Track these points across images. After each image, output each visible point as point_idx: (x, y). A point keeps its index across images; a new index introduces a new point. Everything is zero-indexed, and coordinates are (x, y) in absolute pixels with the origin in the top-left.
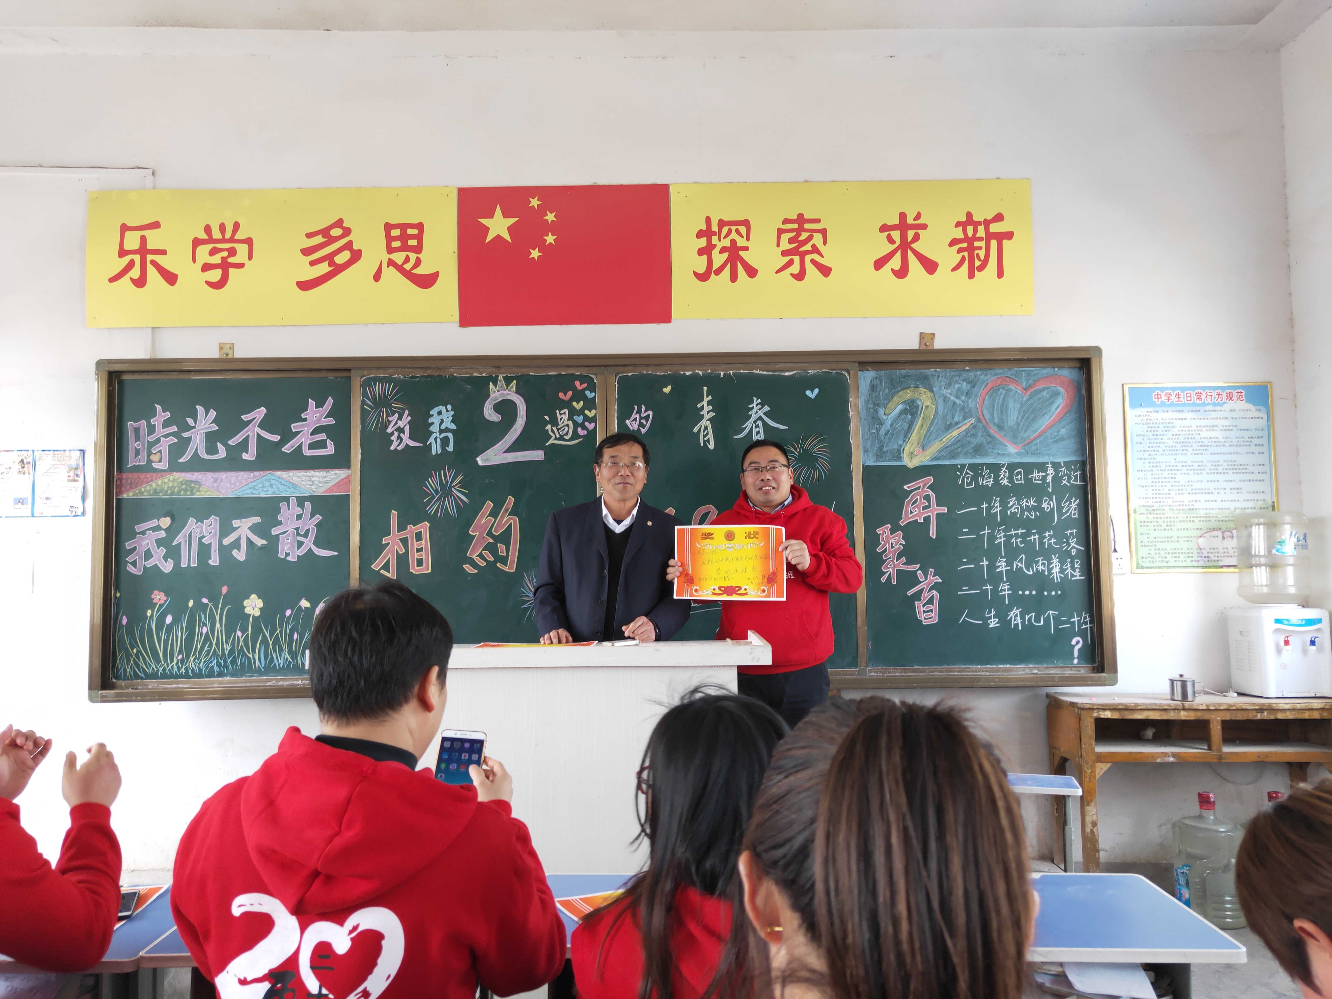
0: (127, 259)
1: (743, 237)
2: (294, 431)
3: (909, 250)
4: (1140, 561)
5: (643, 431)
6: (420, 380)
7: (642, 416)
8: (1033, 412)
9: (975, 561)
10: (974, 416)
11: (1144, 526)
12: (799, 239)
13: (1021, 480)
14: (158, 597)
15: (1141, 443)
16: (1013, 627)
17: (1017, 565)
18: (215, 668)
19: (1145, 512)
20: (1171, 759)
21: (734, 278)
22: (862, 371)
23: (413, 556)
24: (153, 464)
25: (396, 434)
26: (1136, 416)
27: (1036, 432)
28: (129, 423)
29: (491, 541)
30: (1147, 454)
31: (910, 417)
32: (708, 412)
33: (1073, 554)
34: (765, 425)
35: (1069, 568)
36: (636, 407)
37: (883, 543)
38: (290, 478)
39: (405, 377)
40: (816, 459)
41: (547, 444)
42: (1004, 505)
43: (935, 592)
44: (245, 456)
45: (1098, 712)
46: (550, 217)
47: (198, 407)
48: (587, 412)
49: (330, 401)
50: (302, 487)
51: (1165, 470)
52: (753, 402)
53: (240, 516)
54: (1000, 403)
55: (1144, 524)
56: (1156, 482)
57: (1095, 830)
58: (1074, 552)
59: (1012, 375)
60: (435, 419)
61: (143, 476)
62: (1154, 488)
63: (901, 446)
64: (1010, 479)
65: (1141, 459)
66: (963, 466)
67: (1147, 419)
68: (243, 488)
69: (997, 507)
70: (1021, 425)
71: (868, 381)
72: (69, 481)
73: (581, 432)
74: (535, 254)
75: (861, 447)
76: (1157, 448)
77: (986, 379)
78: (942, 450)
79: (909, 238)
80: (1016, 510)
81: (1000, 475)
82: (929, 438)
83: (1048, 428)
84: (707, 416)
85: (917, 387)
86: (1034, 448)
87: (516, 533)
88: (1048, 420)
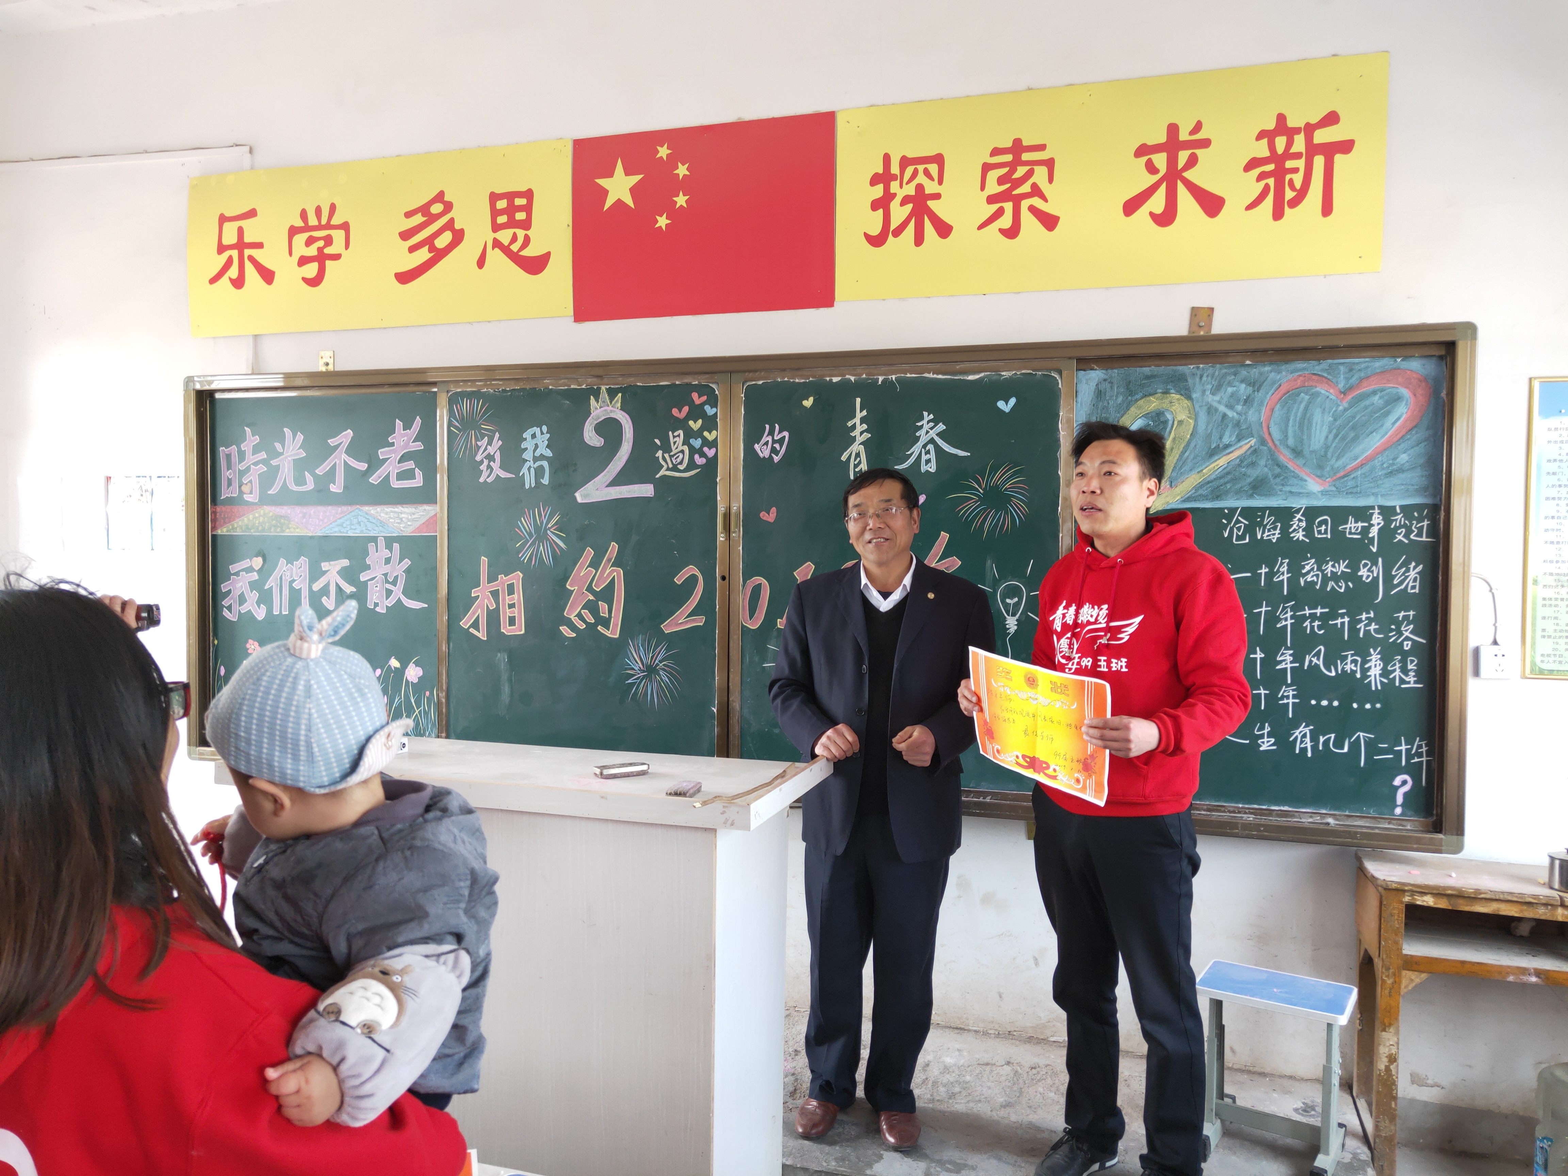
0: (226, 256)
1: (932, 179)
2: (381, 458)
3: (1179, 182)
4: (1538, 660)
6: (511, 394)
7: (776, 438)
8: (1353, 428)
10: (1255, 435)
11: (1551, 605)
12: (1014, 176)
13: (1326, 532)
14: (253, 647)
15: (1554, 474)
16: (1297, 751)
17: (1311, 661)
19: (1554, 584)
20: (1534, 979)
21: (919, 240)
22: (1084, 370)
23: (505, 613)
24: (245, 496)
25: (486, 462)
26: (1549, 429)
27: (1356, 459)
28: (221, 448)
29: (591, 597)
30: (1563, 490)
32: (862, 433)
33: (1406, 648)
34: (938, 450)
35: (1398, 670)
36: (767, 426)
38: (377, 514)
39: (495, 391)
40: (1008, 499)
41: (657, 476)
42: (1296, 571)
44: (333, 488)
45: (1412, 895)
46: (682, 170)
47: (285, 430)
48: (706, 434)
49: (418, 421)
50: (390, 525)
52: (922, 418)
53: (330, 558)
54: (1299, 414)
55: (1550, 602)
57: (1392, 1067)
58: (1407, 645)
59: (1322, 370)
60: (528, 444)
61: (235, 509)
64: (1308, 531)
65: (1554, 499)
66: (1233, 511)
68: (331, 526)
69: (1283, 574)
70: (1331, 450)
71: (1093, 385)
73: (699, 460)
74: (662, 222)
77: (1278, 377)
78: (1200, 486)
79: (1181, 164)
80: (1315, 579)
81: (1292, 525)
82: (1181, 468)
83: (1377, 455)
84: (860, 439)
85: (1166, 392)
86: (1350, 484)
87: (619, 590)
88: (1379, 440)
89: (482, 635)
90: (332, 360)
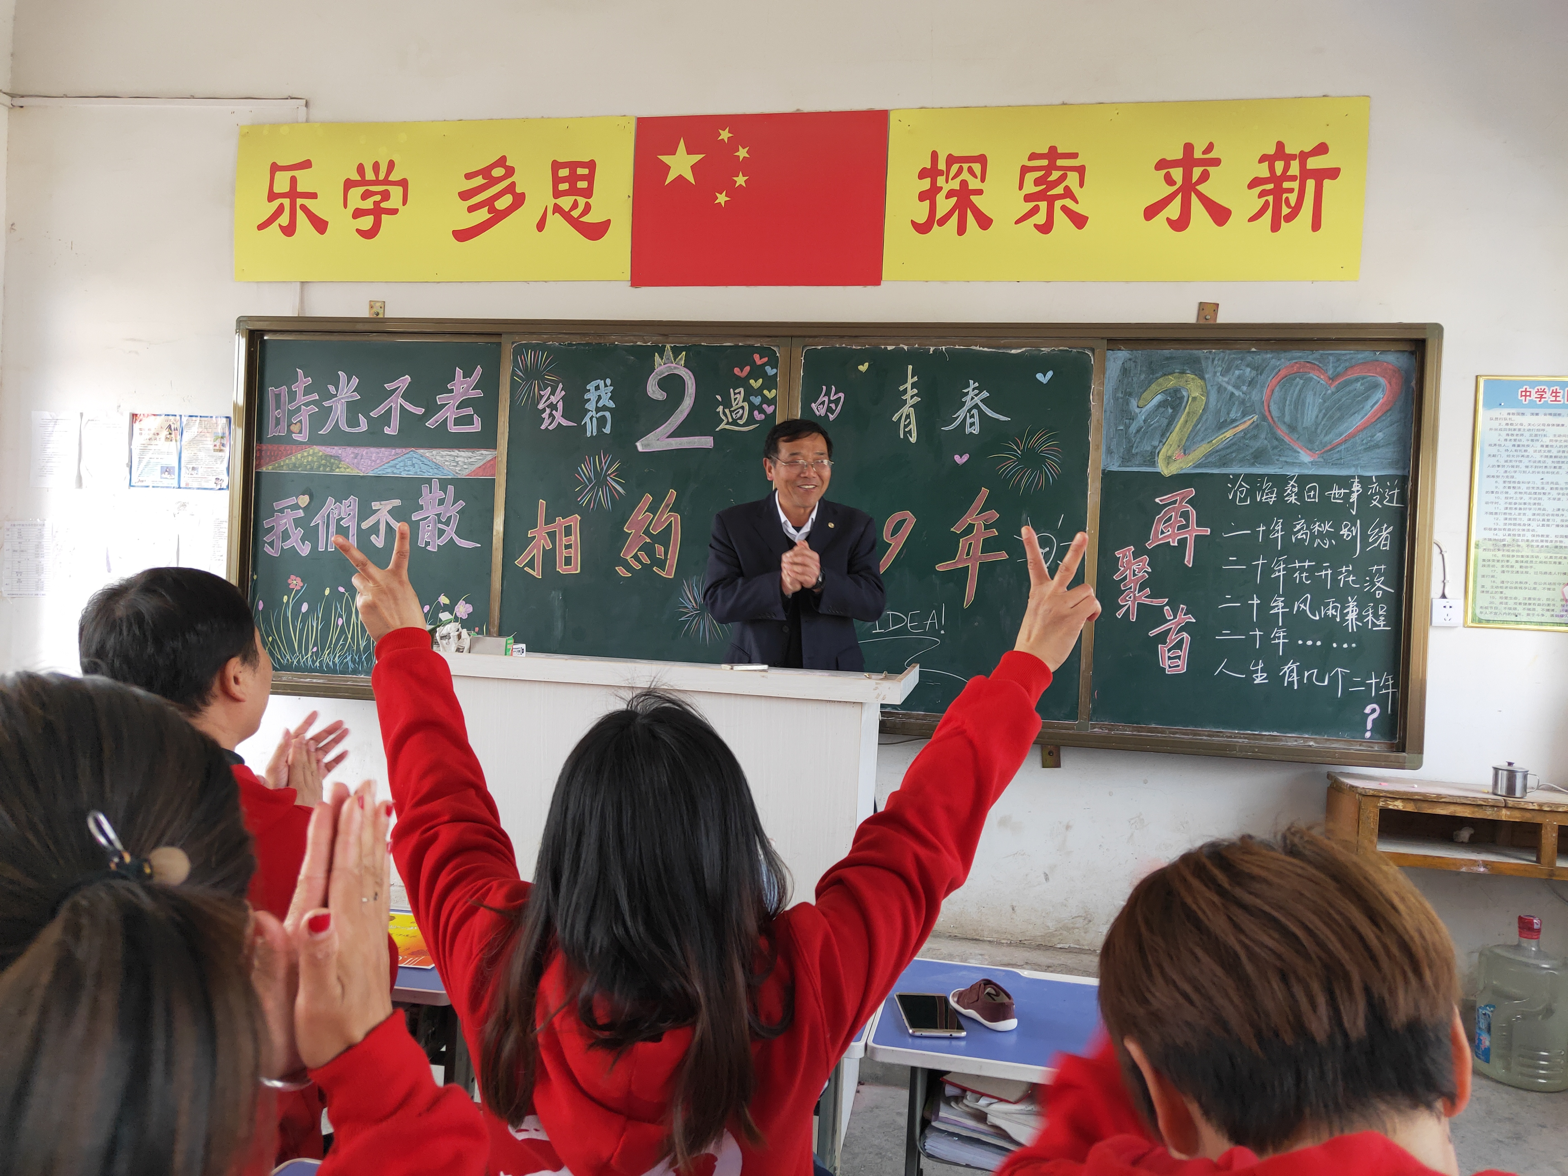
0: (276, 203)
1: (976, 177)
2: (439, 403)
3: (1193, 193)
4: (1478, 611)
5: (832, 417)
6: (577, 348)
7: (831, 399)
8: (1339, 409)
9: (1244, 598)
10: (1257, 411)
11: (1489, 566)
12: (1049, 179)
13: (1314, 497)
14: (295, 582)
15: (1494, 456)
16: (1286, 685)
17: (1299, 607)
18: (350, 663)
19: (1492, 548)
20: (1482, 869)
21: (962, 229)
22: (1112, 350)
23: (561, 553)
24: (293, 435)
25: (548, 411)
26: (1491, 419)
27: (1341, 435)
28: (270, 388)
29: (648, 540)
30: (1501, 470)
31: (1170, 411)
32: (912, 397)
33: (1378, 597)
35: (1371, 615)
36: (824, 387)
37: (1122, 569)
38: (433, 457)
39: (560, 344)
40: (1043, 460)
41: (717, 429)
42: (1288, 530)
43: (1185, 635)
44: (387, 430)
45: (1385, 801)
46: (742, 153)
47: (340, 373)
48: (766, 392)
49: (479, 370)
50: (446, 467)
51: (1526, 493)
52: (968, 386)
53: (380, 499)
54: (1295, 396)
55: (1488, 563)
56: (1511, 508)
58: (1379, 594)
59: (1316, 359)
60: (592, 395)
61: (282, 448)
62: (1508, 516)
63: (1155, 448)
64: (1300, 495)
65: (1493, 476)
66: (1237, 476)
67: (1507, 424)
68: (384, 467)
69: (1278, 532)
70: (1321, 427)
71: (1119, 363)
72: (215, 450)
73: (758, 416)
74: (722, 198)
75: (1103, 448)
76: (1518, 464)
77: (1278, 363)
78: (1210, 454)
79: (1195, 178)
80: (1304, 536)
81: (1287, 490)
82: (1193, 439)
83: (1359, 431)
84: (911, 402)
85: (1183, 372)
86: (1336, 456)
87: (676, 533)
88: (1360, 420)
89: (537, 573)
90: (382, 309)
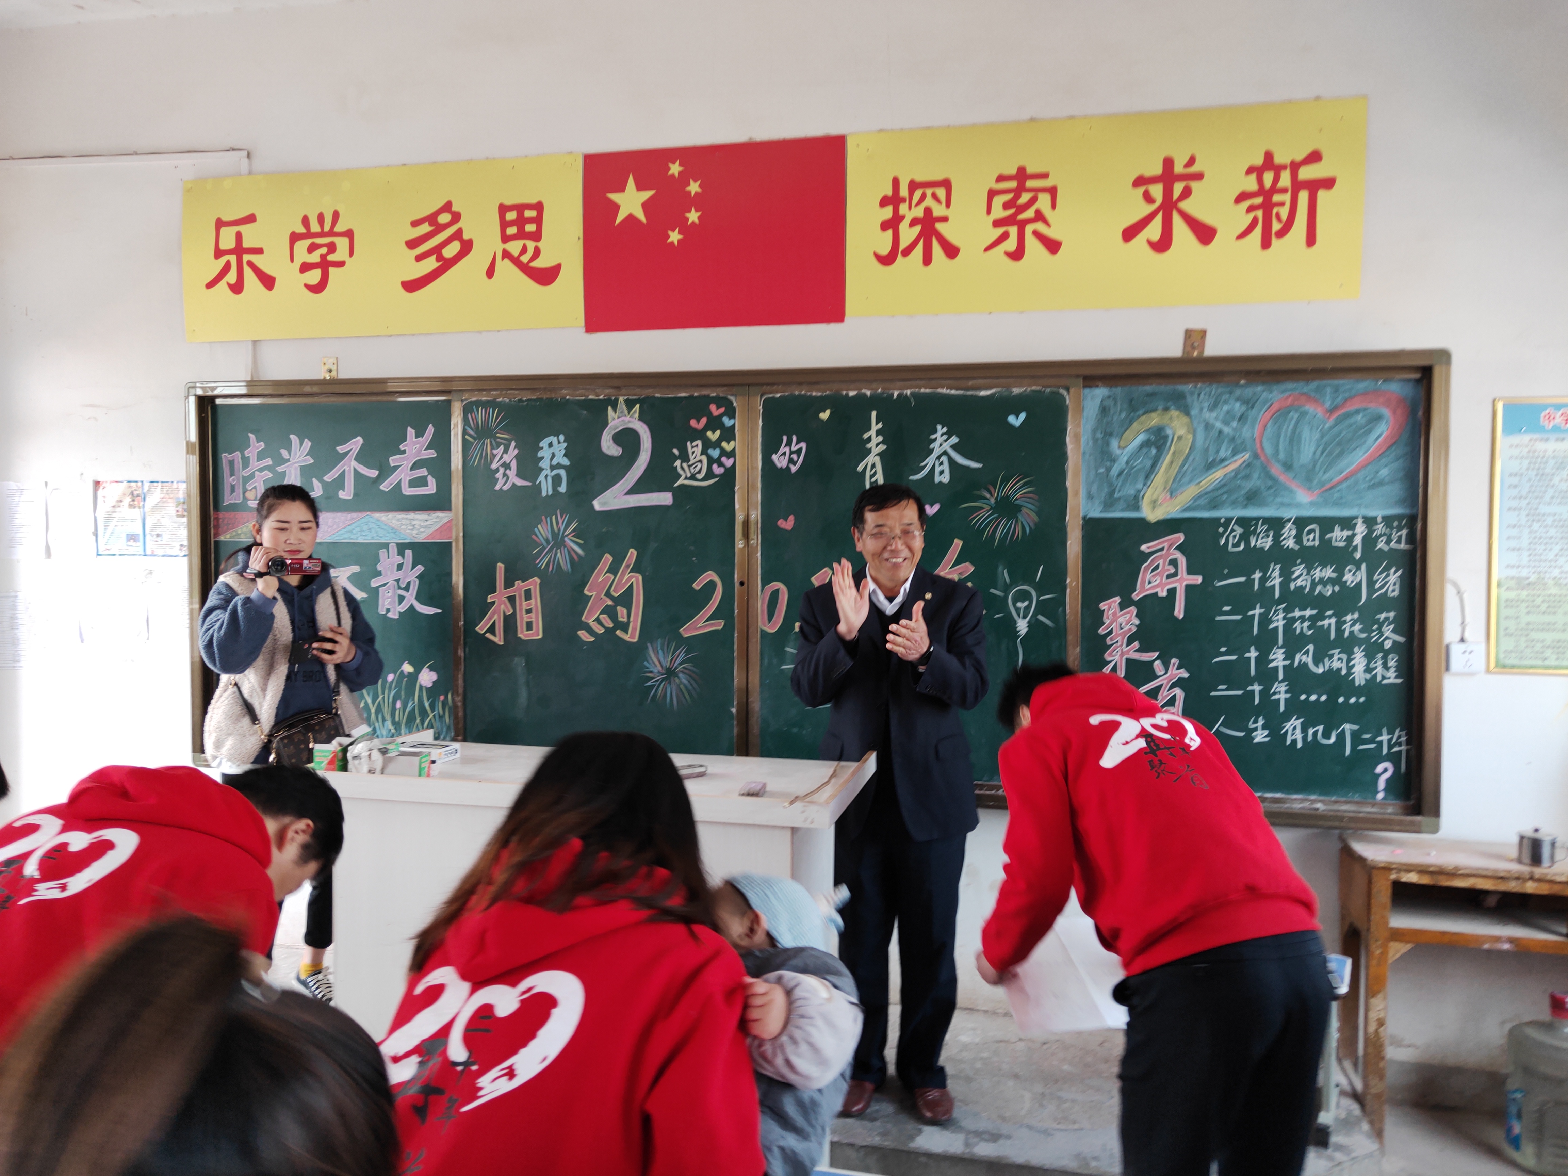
0: (224, 260)
1: (940, 202)
2: (392, 465)
3: (1174, 211)
4: (1502, 656)
6: (528, 404)
7: (793, 449)
8: (1339, 444)
9: (1240, 651)
10: (1250, 450)
11: (1513, 606)
12: (1018, 203)
13: (1314, 540)
15: (1515, 486)
16: (1288, 743)
17: (1301, 659)
19: (1516, 587)
20: (1506, 946)
21: (927, 260)
22: (1090, 388)
23: (522, 618)
25: (502, 470)
26: (1511, 446)
27: (1342, 472)
28: (224, 454)
29: (610, 603)
30: (1525, 502)
31: (1154, 451)
32: (877, 445)
33: (1387, 647)
35: (1380, 667)
36: (785, 438)
37: (1108, 622)
38: (389, 521)
40: (1018, 508)
41: (676, 485)
42: (1286, 575)
43: (1178, 691)
44: (342, 495)
45: (1398, 874)
46: (694, 187)
47: (292, 436)
48: (724, 444)
49: (431, 429)
50: (402, 531)
51: (1551, 526)
52: (935, 431)
54: (1290, 431)
55: (1512, 604)
56: (1535, 543)
57: (1380, 1030)
59: (1312, 391)
60: (545, 453)
61: (239, 515)
62: (1532, 552)
64: (1298, 538)
65: (1515, 509)
66: (1229, 520)
67: (1529, 451)
68: (341, 532)
69: (1275, 578)
70: (1319, 464)
71: (1098, 401)
72: (178, 516)
73: (717, 470)
74: (675, 237)
75: (1082, 493)
76: (1542, 494)
77: (1270, 397)
78: (1199, 497)
79: (1176, 194)
80: (1304, 583)
81: (1283, 534)
82: (1180, 480)
83: (1361, 468)
84: (876, 450)
85: (1166, 409)
86: (1336, 495)
87: (638, 594)
88: (1362, 456)
89: (498, 640)
90: (335, 365)
